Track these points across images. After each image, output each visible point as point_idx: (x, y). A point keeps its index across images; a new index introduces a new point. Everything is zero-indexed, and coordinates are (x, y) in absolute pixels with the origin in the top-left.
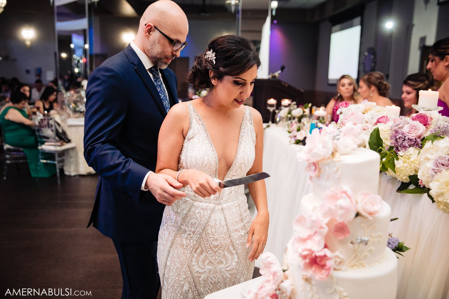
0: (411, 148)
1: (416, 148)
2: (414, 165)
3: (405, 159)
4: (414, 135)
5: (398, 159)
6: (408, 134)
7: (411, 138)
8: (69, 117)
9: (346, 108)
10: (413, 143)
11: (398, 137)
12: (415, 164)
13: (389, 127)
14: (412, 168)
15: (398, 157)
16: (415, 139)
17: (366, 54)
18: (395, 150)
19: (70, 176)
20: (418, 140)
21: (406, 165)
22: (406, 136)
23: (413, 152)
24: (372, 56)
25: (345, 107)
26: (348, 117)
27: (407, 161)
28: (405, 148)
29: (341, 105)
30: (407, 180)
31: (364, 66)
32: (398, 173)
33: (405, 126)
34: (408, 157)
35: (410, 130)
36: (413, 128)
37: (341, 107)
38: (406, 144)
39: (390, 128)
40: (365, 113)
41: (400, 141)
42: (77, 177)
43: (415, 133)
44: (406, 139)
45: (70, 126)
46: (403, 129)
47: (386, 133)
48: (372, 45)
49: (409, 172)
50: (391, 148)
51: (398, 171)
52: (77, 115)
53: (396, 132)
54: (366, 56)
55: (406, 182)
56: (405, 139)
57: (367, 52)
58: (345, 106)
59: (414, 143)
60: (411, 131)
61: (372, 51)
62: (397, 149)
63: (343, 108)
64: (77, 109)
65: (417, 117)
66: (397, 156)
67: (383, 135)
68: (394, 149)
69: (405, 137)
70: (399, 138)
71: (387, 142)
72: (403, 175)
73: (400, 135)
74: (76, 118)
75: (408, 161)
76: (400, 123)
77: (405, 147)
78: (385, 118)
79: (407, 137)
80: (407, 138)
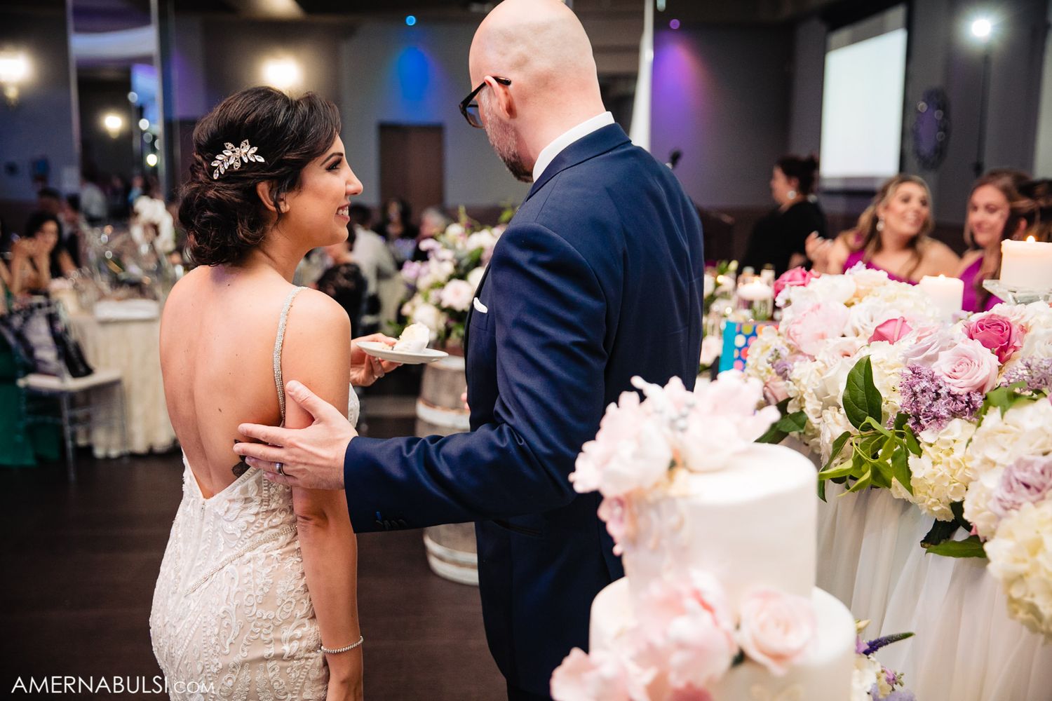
0: (957, 421)
1: (969, 421)
2: (962, 474)
3: (940, 455)
4: (964, 382)
5: (919, 453)
6: (948, 380)
7: (955, 390)
8: (102, 297)
9: (801, 288)
10: (960, 406)
11: (917, 389)
12: (966, 470)
13: (900, 356)
14: (958, 482)
15: (921, 446)
16: (968, 394)
17: (922, 106)
18: (911, 426)
19: (107, 459)
20: (977, 398)
21: (942, 470)
22: (941, 385)
23: (962, 431)
24: (936, 112)
25: (798, 285)
26: (805, 315)
27: (945, 459)
28: (937, 421)
29: (790, 281)
30: (946, 515)
31: (917, 138)
32: (920, 492)
33: (941, 354)
34: (946, 448)
35: (954, 367)
36: (965, 360)
37: (787, 286)
38: (941, 408)
39: (903, 358)
40: (856, 302)
41: (926, 400)
42: (126, 461)
43: (967, 376)
44: (942, 396)
45: (105, 323)
46: (935, 364)
47: (894, 371)
48: (936, 82)
49: (952, 493)
50: (901, 419)
51: (918, 487)
52: (122, 292)
53: (916, 373)
54: (920, 112)
55: (945, 521)
56: (938, 395)
57: (924, 100)
58: (801, 282)
59: (966, 407)
60: (956, 369)
61: (938, 99)
62: (918, 422)
63: (795, 288)
64: (123, 276)
65: (982, 327)
66: (919, 443)
67: (887, 376)
68: (910, 423)
69: (941, 388)
70: (923, 391)
71: (893, 401)
72: (933, 500)
73: (924, 384)
74: (120, 299)
75: (948, 458)
76: (929, 344)
77: (937, 418)
78: (899, 323)
79: (944, 388)
80: (943, 392)
